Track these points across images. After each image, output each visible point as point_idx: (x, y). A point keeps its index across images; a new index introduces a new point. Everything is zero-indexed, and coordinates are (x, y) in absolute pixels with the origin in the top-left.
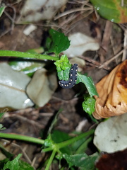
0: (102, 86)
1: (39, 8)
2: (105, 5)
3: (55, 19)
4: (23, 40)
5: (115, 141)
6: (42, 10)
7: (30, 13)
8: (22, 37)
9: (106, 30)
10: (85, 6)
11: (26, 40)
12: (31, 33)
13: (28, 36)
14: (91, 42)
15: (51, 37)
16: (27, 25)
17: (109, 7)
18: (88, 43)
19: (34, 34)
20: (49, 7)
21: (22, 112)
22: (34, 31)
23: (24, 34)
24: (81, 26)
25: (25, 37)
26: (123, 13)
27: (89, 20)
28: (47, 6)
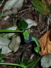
0: (41, 41)
1: (10, 8)
2: (39, 8)
3: (18, 13)
4: (4, 23)
5: (48, 62)
6: (12, 9)
7: (6, 11)
8: (4, 22)
9: (40, 18)
10: (31, 8)
11: (5, 23)
12: (7, 19)
13: (6, 21)
14: (34, 23)
15: (20, 22)
16: (5, 17)
17: (41, 8)
18: (32, 23)
19: (8, 20)
20: (15, 8)
21: (7, 55)
22: (8, 18)
23: (4, 20)
24: (29, 16)
25: (5, 22)
26: (46, 11)
27: (32, 13)
28: (14, 7)
